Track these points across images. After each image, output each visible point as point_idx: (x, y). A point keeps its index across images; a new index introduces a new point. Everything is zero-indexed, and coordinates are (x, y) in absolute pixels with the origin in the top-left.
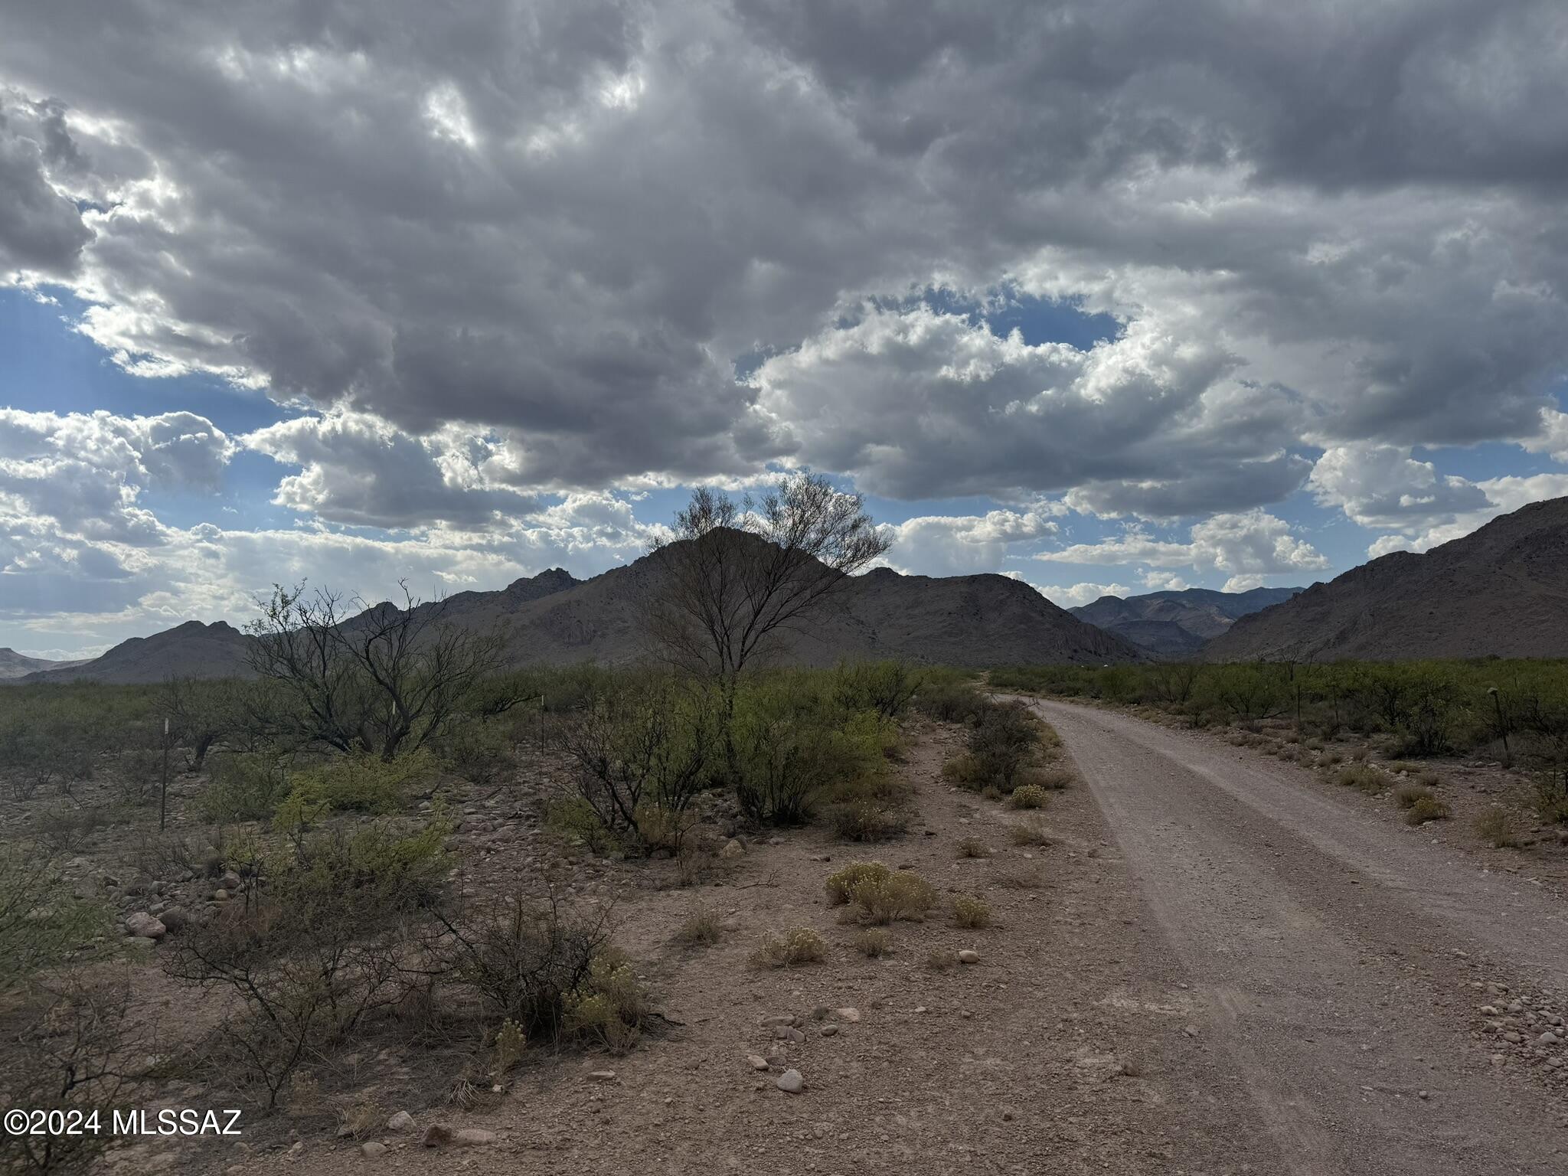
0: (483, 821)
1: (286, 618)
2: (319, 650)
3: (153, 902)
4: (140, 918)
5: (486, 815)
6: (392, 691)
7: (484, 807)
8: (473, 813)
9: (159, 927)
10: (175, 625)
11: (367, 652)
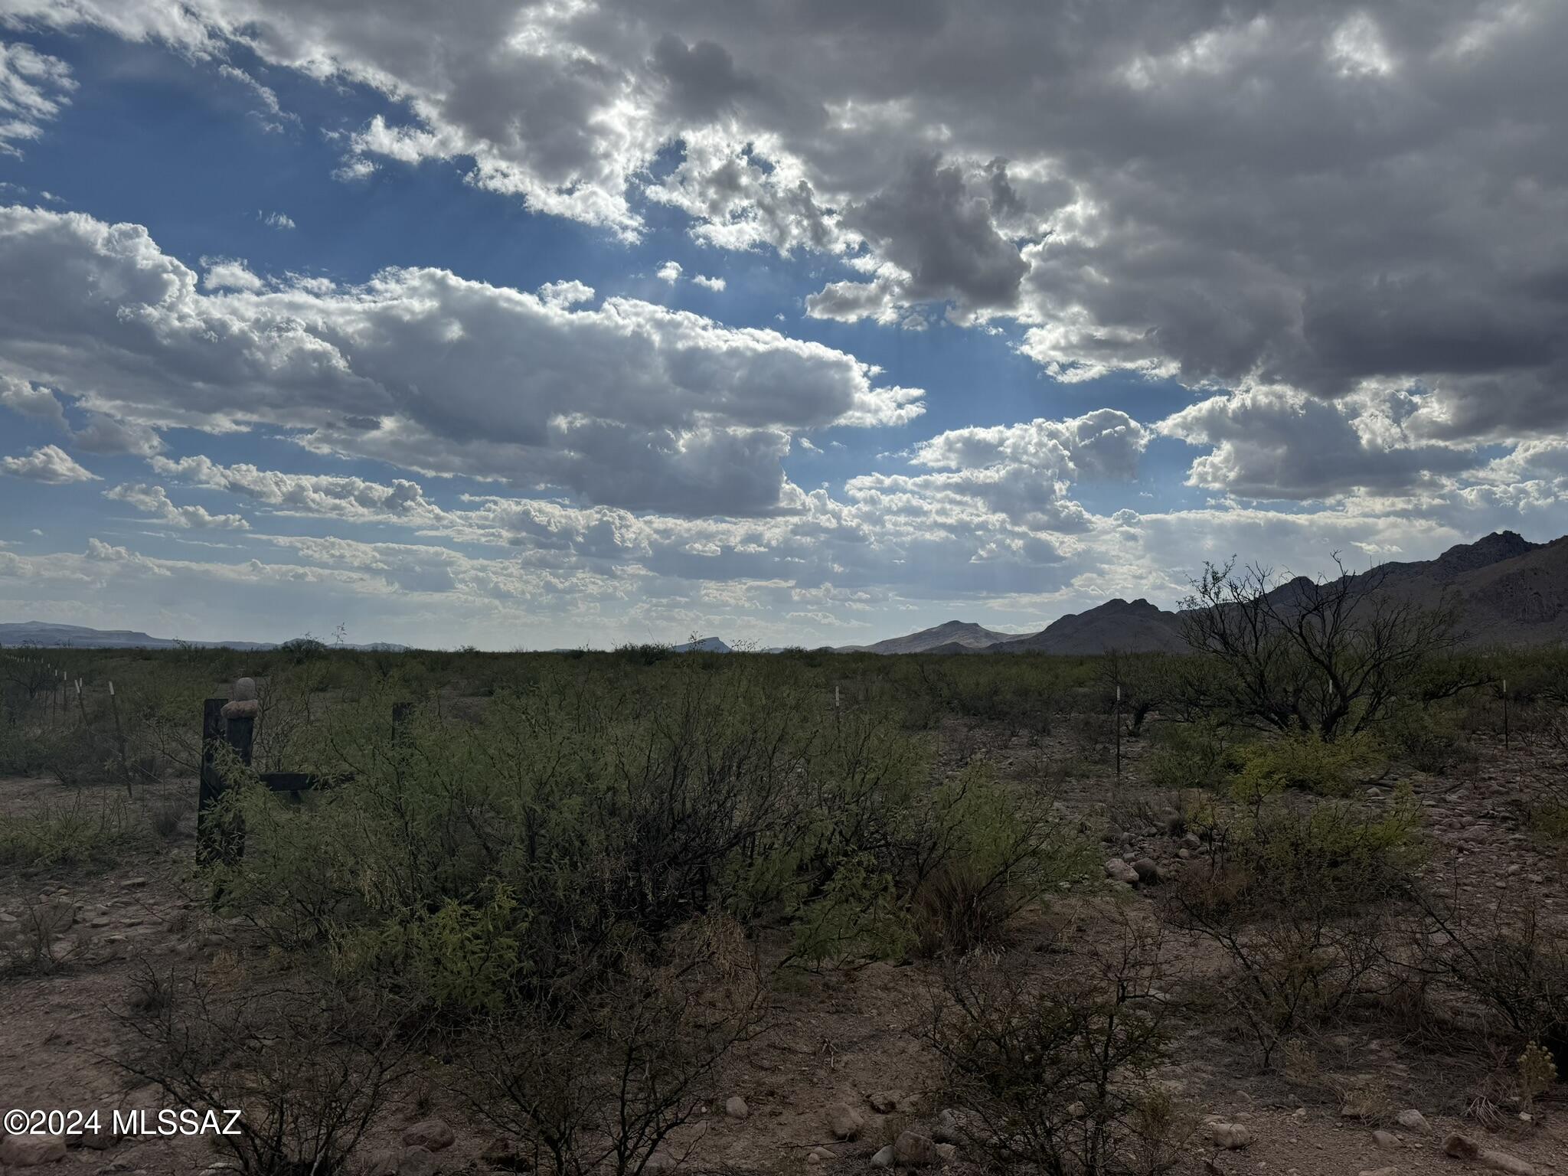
0: (1447, 816)
1: (1217, 594)
2: (1250, 625)
3: (1125, 851)
4: (1116, 864)
5: (1448, 809)
6: (1329, 669)
7: (1445, 801)
8: (1433, 806)
9: (1133, 874)
10: (1101, 603)
11: (1301, 627)
